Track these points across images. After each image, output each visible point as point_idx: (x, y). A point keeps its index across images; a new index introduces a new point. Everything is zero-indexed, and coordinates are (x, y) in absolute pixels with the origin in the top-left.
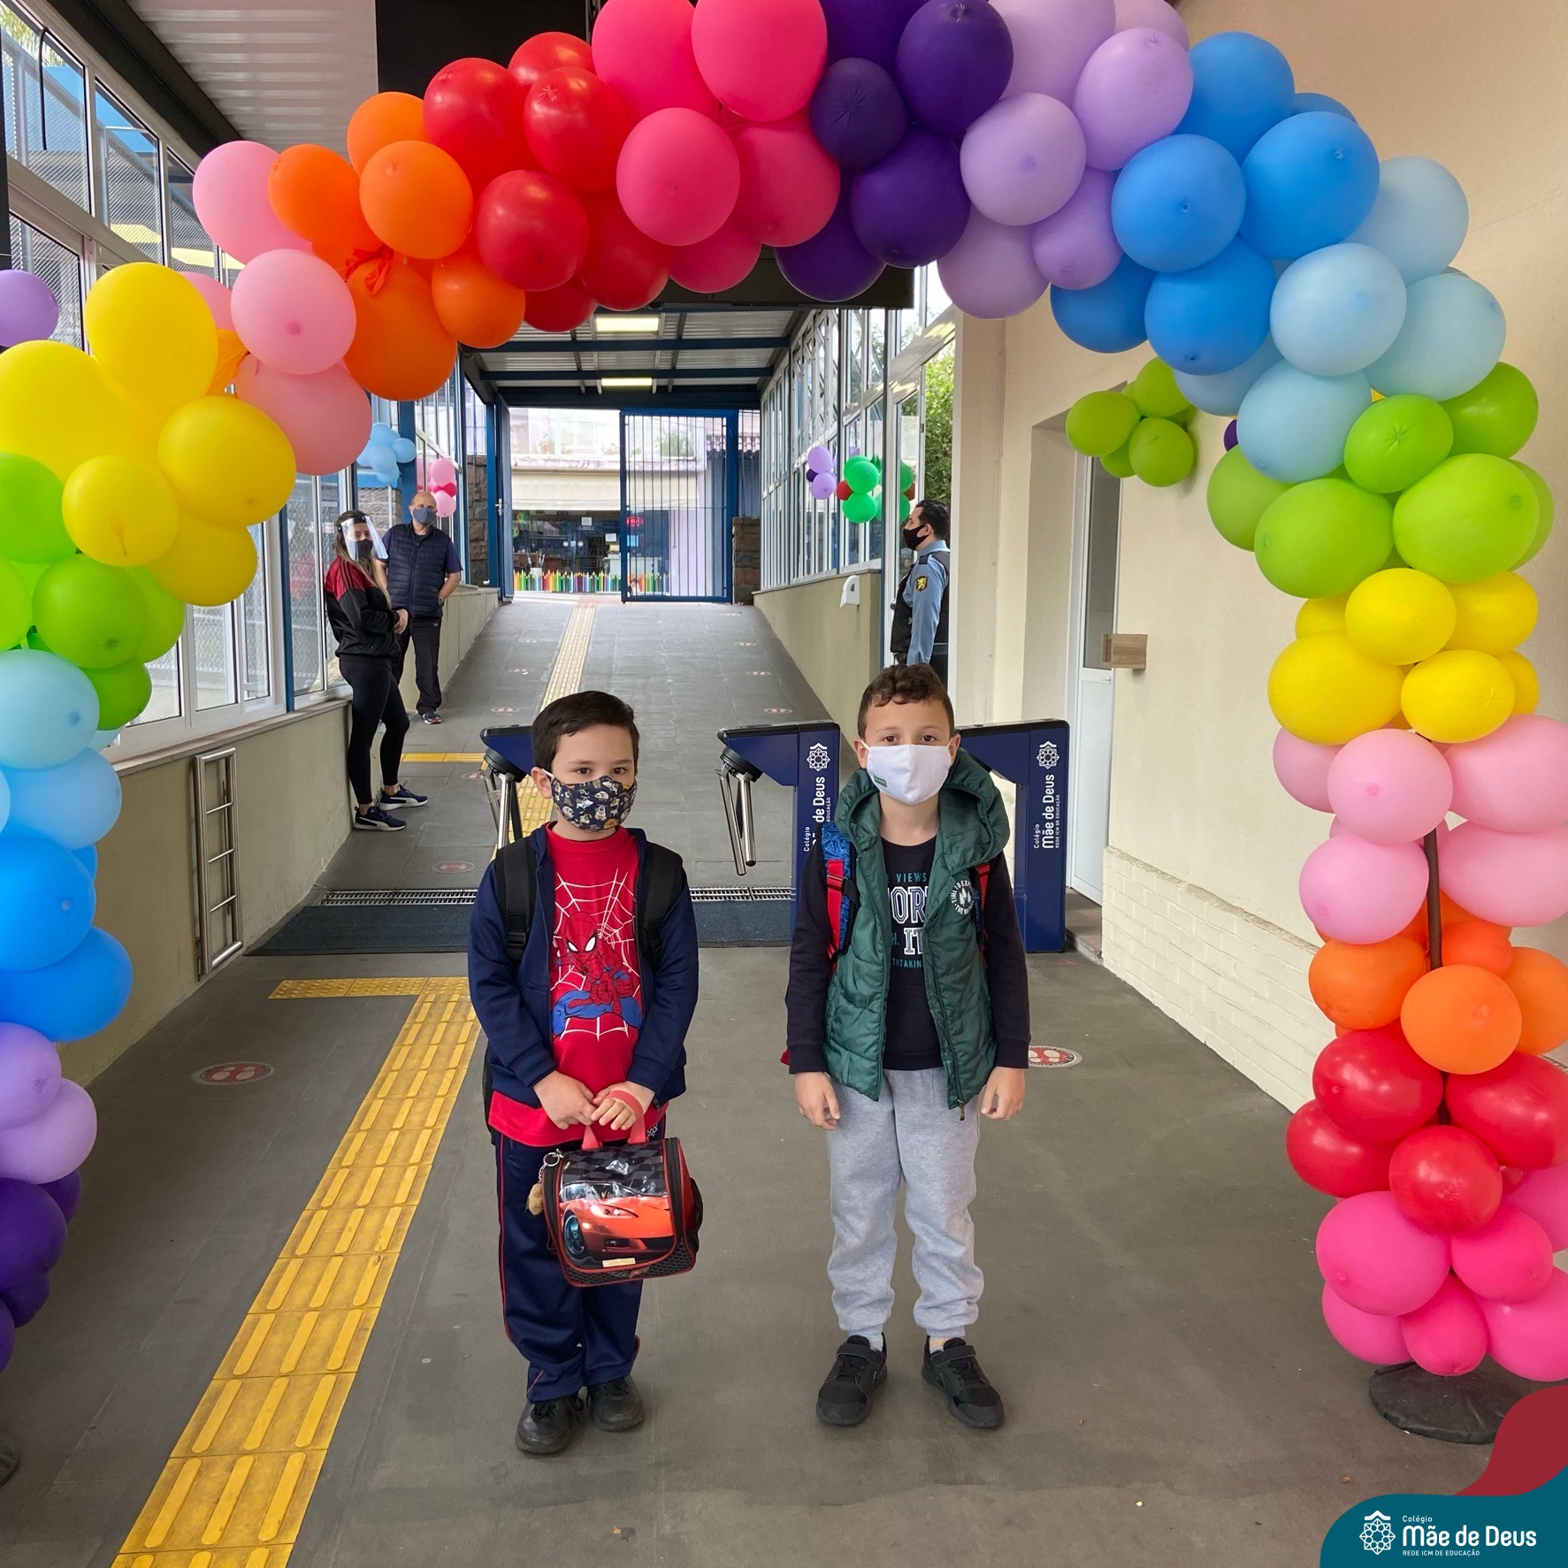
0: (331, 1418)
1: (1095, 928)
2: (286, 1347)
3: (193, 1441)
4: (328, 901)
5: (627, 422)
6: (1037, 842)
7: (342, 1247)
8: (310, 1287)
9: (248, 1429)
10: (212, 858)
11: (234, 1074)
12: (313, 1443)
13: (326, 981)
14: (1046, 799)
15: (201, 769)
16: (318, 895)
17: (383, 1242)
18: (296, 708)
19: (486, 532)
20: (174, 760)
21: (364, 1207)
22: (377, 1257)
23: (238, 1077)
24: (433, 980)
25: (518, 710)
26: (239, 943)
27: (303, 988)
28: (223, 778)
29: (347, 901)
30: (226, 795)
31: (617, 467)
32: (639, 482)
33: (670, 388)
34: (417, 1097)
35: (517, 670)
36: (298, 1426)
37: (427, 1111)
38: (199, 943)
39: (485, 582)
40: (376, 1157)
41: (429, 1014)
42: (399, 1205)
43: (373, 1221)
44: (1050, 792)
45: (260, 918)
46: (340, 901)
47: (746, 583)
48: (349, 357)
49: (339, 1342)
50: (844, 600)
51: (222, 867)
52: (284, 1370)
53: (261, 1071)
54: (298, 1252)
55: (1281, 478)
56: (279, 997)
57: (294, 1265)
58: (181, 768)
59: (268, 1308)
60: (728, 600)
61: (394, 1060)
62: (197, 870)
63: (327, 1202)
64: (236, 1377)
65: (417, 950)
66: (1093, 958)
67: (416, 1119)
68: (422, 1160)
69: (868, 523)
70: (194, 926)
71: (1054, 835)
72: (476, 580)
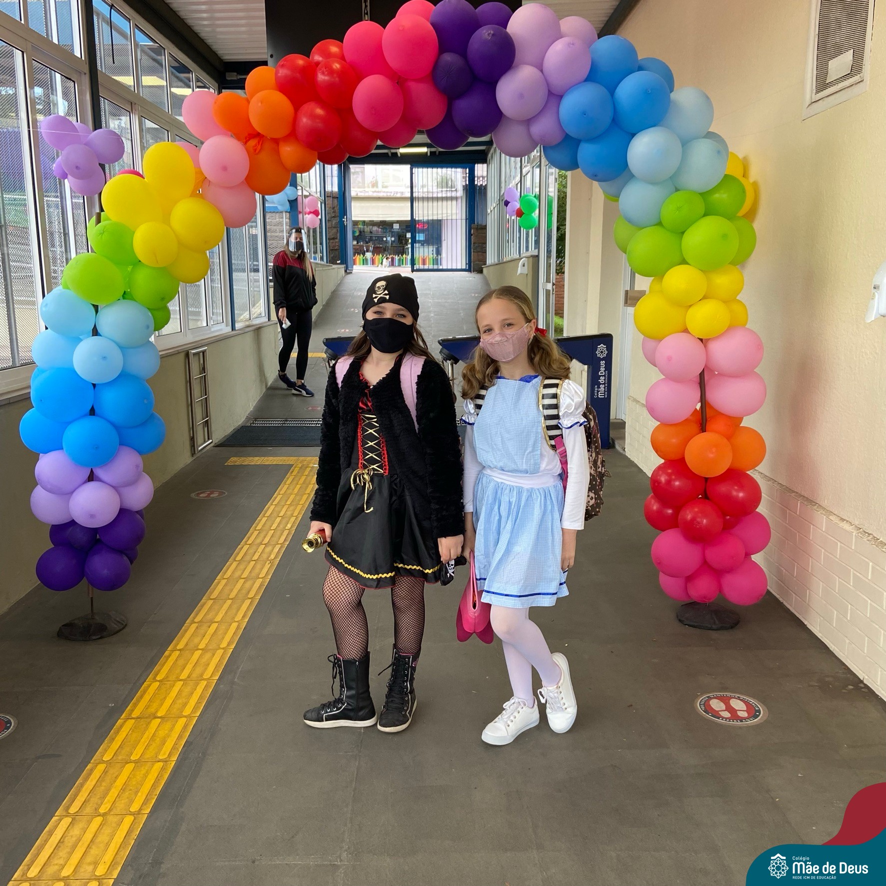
0: (249, 612)
1: (623, 438)
2: (231, 590)
3: (194, 618)
4: (253, 423)
5: (414, 172)
6: (596, 394)
7: (255, 557)
8: (241, 571)
9: (216, 615)
10: (198, 398)
11: (209, 495)
12: (241, 620)
13: (252, 458)
14: (601, 373)
15: (191, 357)
16: (248, 421)
17: (272, 557)
18: (236, 329)
19: (338, 235)
20: (179, 353)
21: (265, 544)
22: (269, 562)
23: (211, 496)
24: (301, 458)
25: (352, 330)
26: (211, 441)
27: (241, 461)
28: (202, 361)
29: (262, 424)
30: (203, 370)
31: (409, 195)
32: (421, 204)
33: (437, 153)
34: (290, 505)
35: (352, 310)
36: (236, 615)
37: (294, 510)
38: (192, 439)
39: (338, 262)
40: (271, 527)
41: (298, 472)
42: (280, 544)
43: (268, 549)
44: (602, 369)
45: (222, 429)
46: (259, 423)
47: (479, 261)
48: (246, 179)
49: (253, 588)
50: (519, 272)
51: (202, 403)
52: (230, 597)
53: (221, 493)
54: (236, 559)
55: (639, 226)
56: (229, 464)
57: (235, 564)
58: (182, 356)
59: (225, 577)
60: (469, 270)
61: (281, 490)
62: (191, 405)
63: (250, 542)
64: (211, 599)
65: (294, 445)
66: (622, 451)
67: (289, 513)
68: (291, 528)
69: (533, 229)
70: (190, 431)
71: (604, 391)
72: (332, 261)
